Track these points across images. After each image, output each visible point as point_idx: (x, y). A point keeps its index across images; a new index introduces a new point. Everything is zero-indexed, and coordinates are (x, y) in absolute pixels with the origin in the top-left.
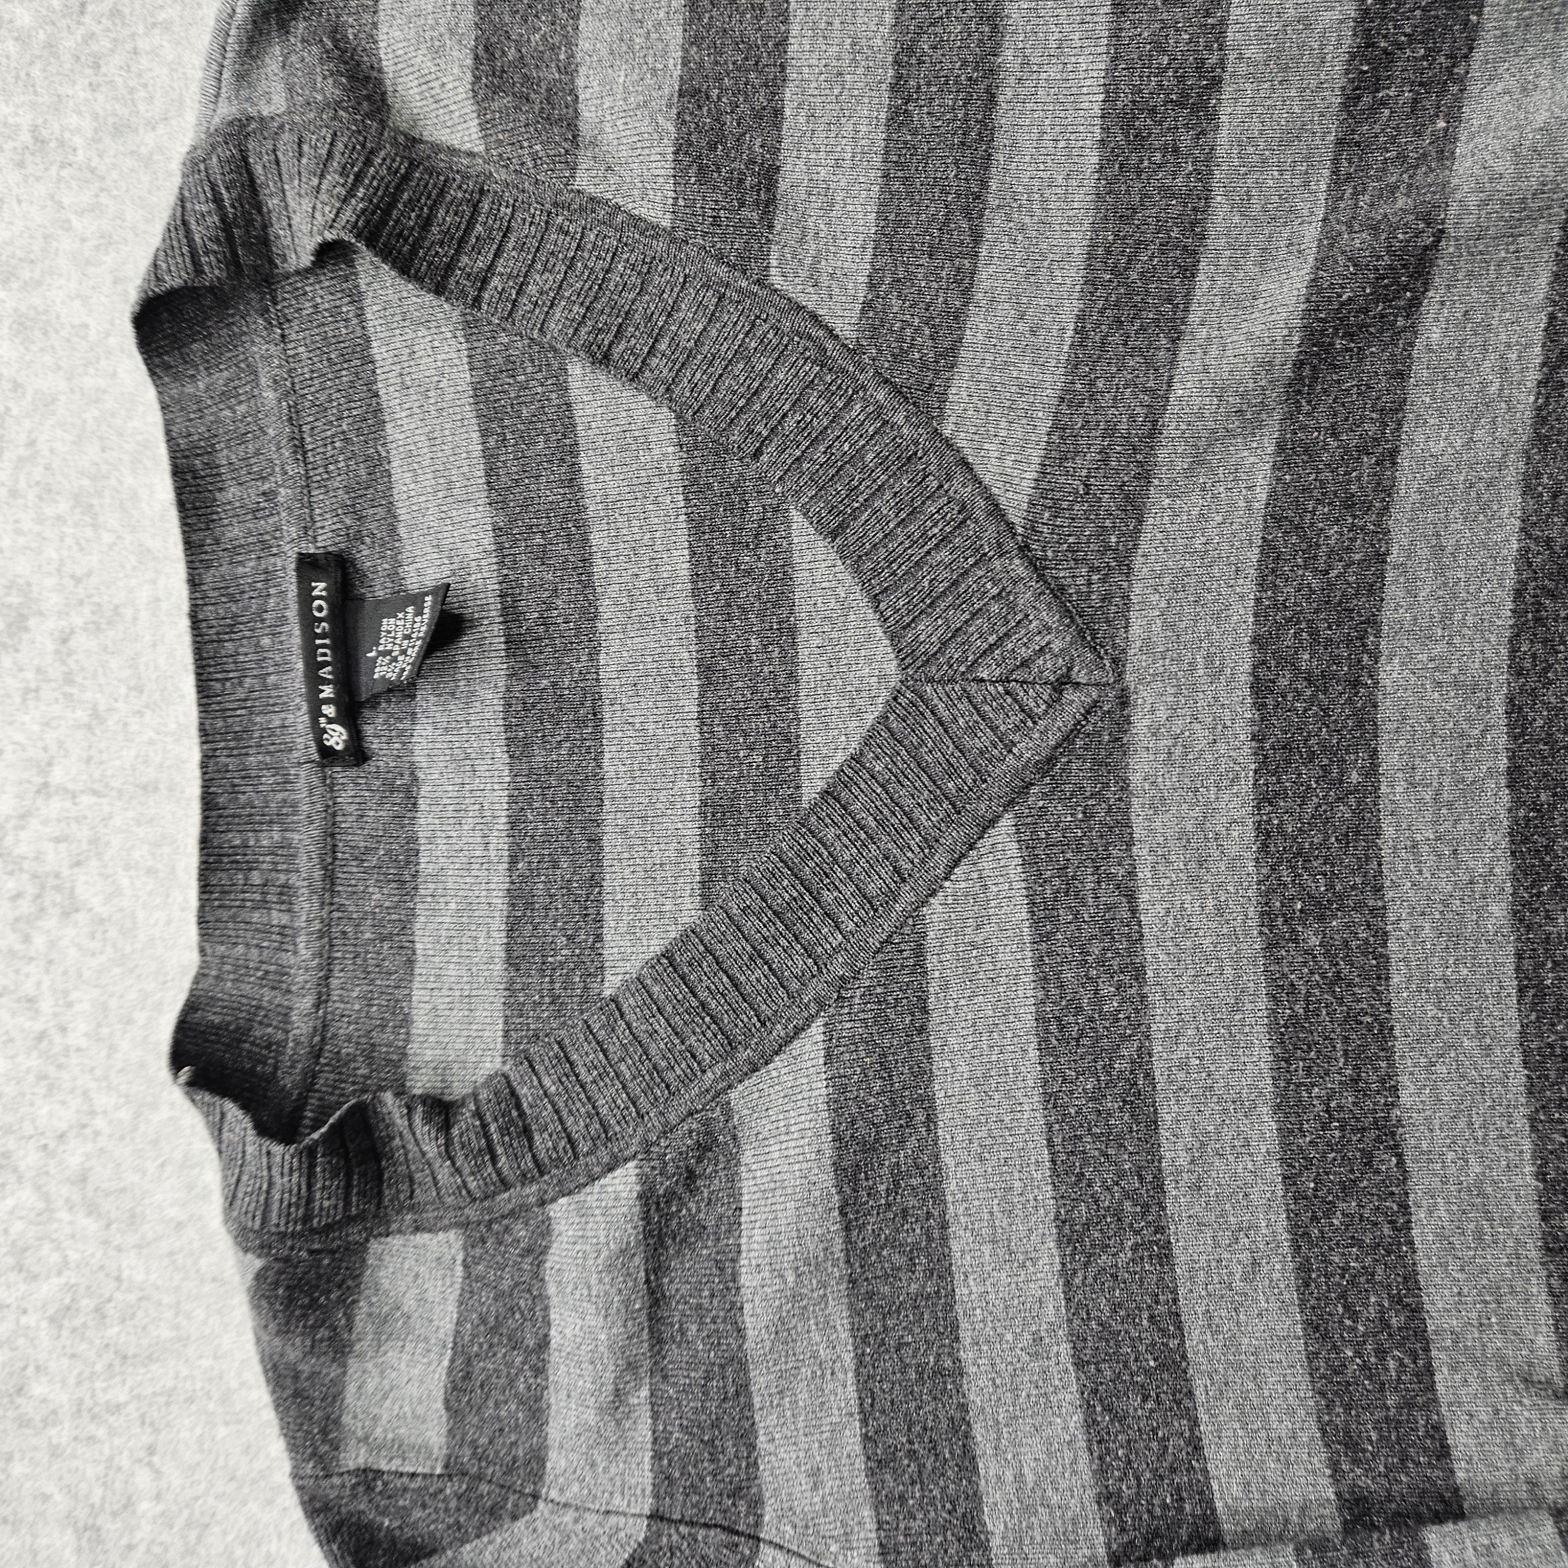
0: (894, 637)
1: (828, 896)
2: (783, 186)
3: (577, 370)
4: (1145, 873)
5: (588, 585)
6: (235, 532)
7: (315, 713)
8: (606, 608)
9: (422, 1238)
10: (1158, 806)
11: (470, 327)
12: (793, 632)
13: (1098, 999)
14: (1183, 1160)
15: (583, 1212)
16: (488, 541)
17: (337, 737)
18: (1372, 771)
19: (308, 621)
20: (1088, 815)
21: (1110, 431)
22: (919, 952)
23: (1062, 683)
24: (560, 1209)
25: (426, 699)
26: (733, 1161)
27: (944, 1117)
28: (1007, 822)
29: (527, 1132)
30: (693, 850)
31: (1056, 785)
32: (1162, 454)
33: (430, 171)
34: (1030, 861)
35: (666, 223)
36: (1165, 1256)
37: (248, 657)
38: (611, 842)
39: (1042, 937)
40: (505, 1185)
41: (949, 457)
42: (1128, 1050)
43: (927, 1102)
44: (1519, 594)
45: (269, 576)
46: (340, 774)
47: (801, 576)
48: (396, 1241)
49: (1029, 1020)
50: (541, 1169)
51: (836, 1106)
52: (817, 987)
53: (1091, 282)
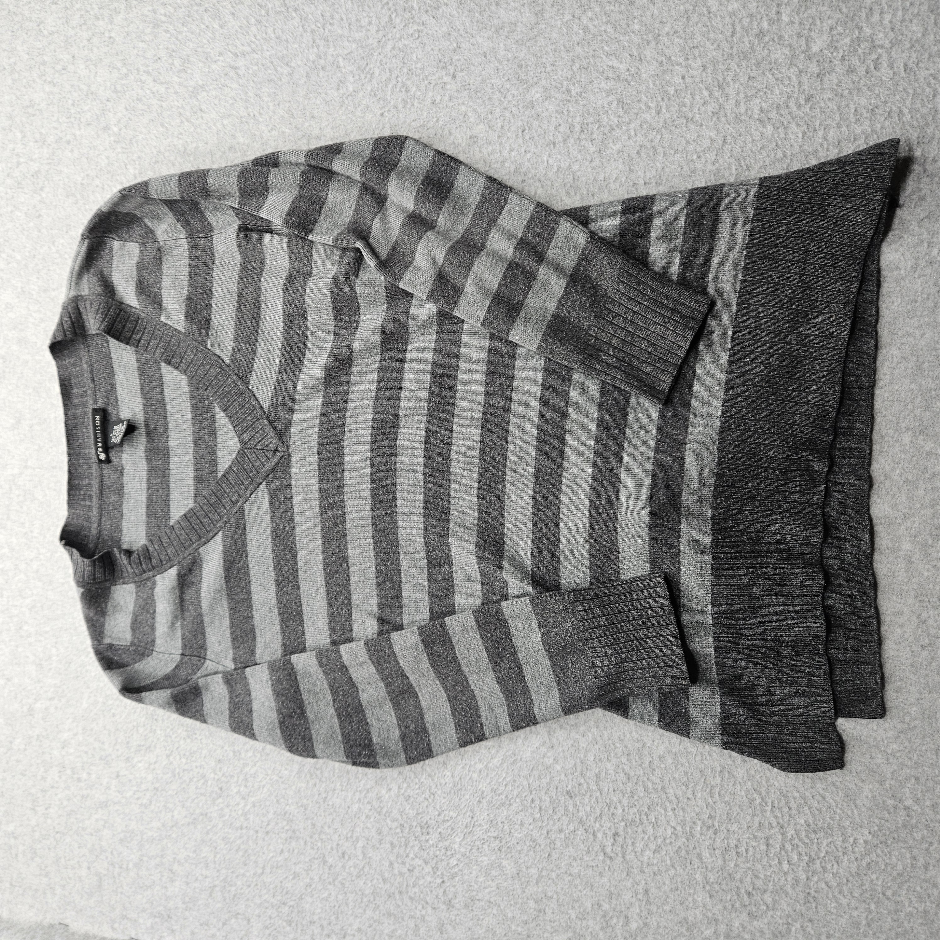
0: (239, 437)
1: (223, 501)
2: (212, 323)
3: (163, 365)
4: (294, 497)
5: (166, 420)
6: (76, 401)
8: (171, 426)
9: (125, 586)
10: (297, 481)
11: (137, 353)
12: (215, 434)
13: (285, 527)
14: (302, 565)
15: (164, 578)
16: (141, 407)
17: (103, 456)
18: (342, 474)
19: (95, 426)
20: (282, 482)
21: (285, 391)
22: (244, 515)
23: (276, 451)
24: (158, 578)
25: (126, 447)
26: (201, 566)
27: (250, 555)
28: (264, 484)
29: (150, 558)
30: (192, 488)
31: (275, 475)
32: (297, 397)
33: (126, 312)
34: (270, 493)
35: (183, 331)
36: (298, 588)
37: (80, 434)
38: (172, 486)
39: (272, 512)
40: (145, 572)
41: (251, 394)
42: (291, 539)
43: (246, 552)
44: (372, 434)
45: (85, 413)
46: (104, 466)
47: (217, 420)
48: (117, 587)
49: (269, 532)
50: (154, 568)
51: (224, 552)
52: (220, 524)
53: (283, 354)
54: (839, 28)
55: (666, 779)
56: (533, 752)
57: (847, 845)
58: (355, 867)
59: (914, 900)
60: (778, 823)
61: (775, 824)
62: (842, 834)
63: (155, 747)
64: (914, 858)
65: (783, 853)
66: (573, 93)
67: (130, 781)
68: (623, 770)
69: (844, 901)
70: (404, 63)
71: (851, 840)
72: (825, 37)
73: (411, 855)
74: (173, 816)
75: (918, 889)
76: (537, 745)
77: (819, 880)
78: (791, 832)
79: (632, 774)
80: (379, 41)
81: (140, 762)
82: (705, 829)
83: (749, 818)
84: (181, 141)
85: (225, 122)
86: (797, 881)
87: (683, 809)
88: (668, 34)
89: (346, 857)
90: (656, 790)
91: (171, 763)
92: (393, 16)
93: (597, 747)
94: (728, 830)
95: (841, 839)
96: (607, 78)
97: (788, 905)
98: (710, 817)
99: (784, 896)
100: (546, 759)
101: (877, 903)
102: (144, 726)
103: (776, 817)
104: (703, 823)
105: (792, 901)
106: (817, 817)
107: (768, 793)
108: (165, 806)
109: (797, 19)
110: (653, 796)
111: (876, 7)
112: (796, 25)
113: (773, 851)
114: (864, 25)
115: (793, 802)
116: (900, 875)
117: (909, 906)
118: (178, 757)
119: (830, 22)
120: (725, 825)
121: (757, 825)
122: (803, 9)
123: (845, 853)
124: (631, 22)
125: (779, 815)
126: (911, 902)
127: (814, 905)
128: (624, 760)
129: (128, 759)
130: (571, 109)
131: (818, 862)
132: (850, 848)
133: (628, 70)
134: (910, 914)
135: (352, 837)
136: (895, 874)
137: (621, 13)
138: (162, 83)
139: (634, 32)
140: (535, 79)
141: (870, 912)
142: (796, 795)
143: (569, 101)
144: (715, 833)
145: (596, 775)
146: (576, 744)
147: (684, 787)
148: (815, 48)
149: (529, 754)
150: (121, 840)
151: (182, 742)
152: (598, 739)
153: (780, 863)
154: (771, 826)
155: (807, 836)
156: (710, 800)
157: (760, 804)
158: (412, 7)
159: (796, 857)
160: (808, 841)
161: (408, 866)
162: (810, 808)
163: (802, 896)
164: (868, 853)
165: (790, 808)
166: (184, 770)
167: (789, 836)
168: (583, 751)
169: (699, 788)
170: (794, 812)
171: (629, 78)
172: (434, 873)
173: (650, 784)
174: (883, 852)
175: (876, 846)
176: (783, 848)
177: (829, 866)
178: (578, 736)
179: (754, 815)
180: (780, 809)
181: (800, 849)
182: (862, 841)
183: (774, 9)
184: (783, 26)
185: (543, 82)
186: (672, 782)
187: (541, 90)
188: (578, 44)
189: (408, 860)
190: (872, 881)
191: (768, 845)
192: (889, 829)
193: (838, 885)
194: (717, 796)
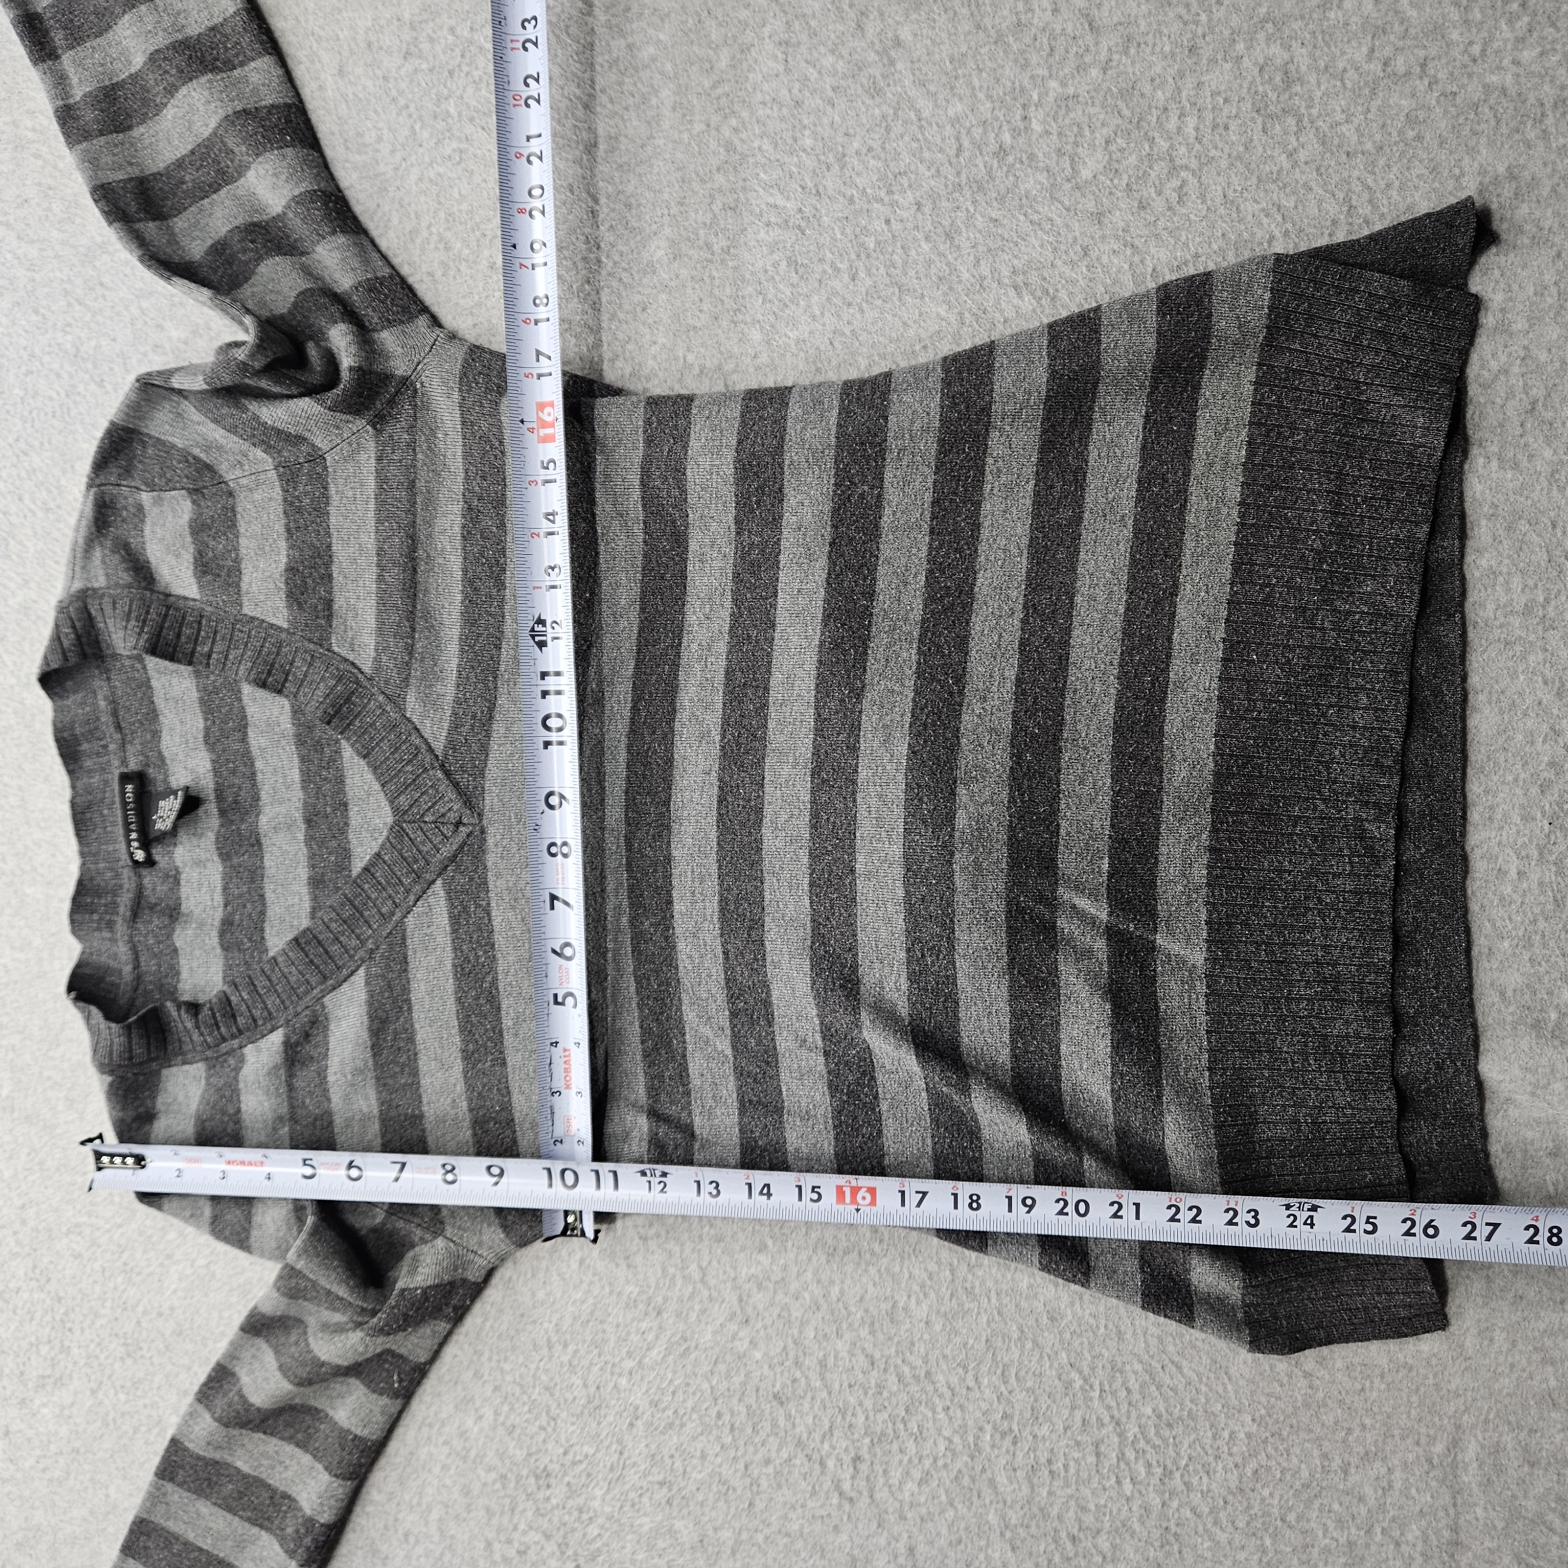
0: (392, 802)
1: (366, 913)
3: (248, 690)
4: (494, 904)
5: (254, 785)
6: (88, 763)
7: (129, 842)
8: (264, 795)
9: (187, 1067)
10: (498, 876)
11: (197, 674)
12: (345, 805)
13: (477, 957)
15: (259, 1051)
16: (209, 766)
17: (140, 855)
19: (124, 804)
20: (471, 879)
21: (474, 717)
22: (404, 938)
23: (459, 824)
24: (249, 1050)
25: (182, 836)
26: (326, 1028)
27: (415, 1008)
28: (439, 882)
29: (234, 1017)
30: (306, 898)
31: (458, 866)
32: (494, 727)
33: (177, 609)
34: (449, 899)
35: (285, 626)
37: (97, 819)
38: (270, 896)
39: (454, 931)
40: (224, 1040)
41: (410, 727)
42: (489, 978)
43: (408, 1001)
45: (106, 783)
46: (143, 871)
47: (348, 781)
48: (174, 1070)
49: (449, 967)
50: (240, 1032)
51: (370, 1003)
52: (361, 953)
54: (1119, 140)
55: (932, 1358)
56: (715, 1333)
57: (1219, 1443)
58: (427, 1556)
59: (1331, 1525)
60: (1112, 1417)
61: (1107, 1420)
62: (1212, 1426)
63: (71, 1377)
64: (1325, 1456)
65: (1122, 1465)
66: (716, 248)
67: (29, 1440)
68: (864, 1349)
69: (1222, 1537)
70: (440, 203)
71: (1226, 1434)
72: (1099, 154)
73: (522, 1527)
74: (107, 1496)
75: (1336, 1506)
76: (721, 1320)
77: (1181, 1505)
78: (1132, 1430)
79: (877, 1355)
80: (396, 169)
81: (44, 1405)
82: (998, 1436)
83: (1066, 1413)
84: (69, 338)
85: (145, 304)
86: (1147, 1509)
87: (961, 1407)
88: (858, 153)
89: (412, 1540)
90: (916, 1378)
91: (101, 1403)
92: (417, 127)
93: (819, 1315)
94: (1035, 1437)
95: (1209, 1434)
96: (768, 224)
97: (1136, 1551)
98: (1005, 1416)
99: (1127, 1536)
100: (737, 1343)
101: (1274, 1536)
102: (49, 1341)
103: (1109, 1408)
104: (995, 1428)
105: (1142, 1544)
106: (1172, 1401)
107: (1093, 1369)
108: (92, 1479)
109: (1054, 128)
110: (914, 1388)
111: (1172, 106)
112: (1054, 137)
113: (1107, 1465)
114: (1157, 135)
115: (1132, 1381)
116: (1306, 1486)
117: (1324, 1536)
118: (112, 1391)
119: (1105, 131)
120: (1028, 1429)
121: (1078, 1422)
122: (1063, 112)
123: (1217, 1457)
124: (798, 135)
125: (1113, 1404)
126: (1326, 1530)
127: (1176, 1548)
128: (864, 1332)
129: (23, 1402)
130: (715, 274)
131: (1177, 1475)
132: (1226, 1449)
133: (800, 210)
134: (1327, 1550)
135: (419, 1504)
136: (1298, 1485)
137: (782, 119)
138: (32, 242)
139: (804, 150)
140: (654, 227)
141: (1264, 1552)
142: (1138, 1367)
143: (711, 261)
144: (1015, 1443)
145: (820, 1362)
146: (785, 1314)
147: (960, 1370)
148: (1086, 174)
149: (709, 1337)
150: (19, 1545)
151: (117, 1365)
152: (821, 1301)
153: (1119, 1482)
154: (1101, 1424)
155: (1157, 1433)
156: (1003, 1388)
157: (1082, 1388)
158: (448, 112)
159: (1142, 1470)
160: (1158, 1442)
161: (516, 1545)
162: (1159, 1387)
163: (1156, 1534)
164: (1254, 1454)
165: (1129, 1391)
166: (123, 1414)
167: (1130, 1435)
168: (797, 1324)
169: (984, 1369)
170: (1136, 1396)
171: (803, 224)
172: (563, 1553)
173: (906, 1370)
174: (1276, 1449)
175: (1265, 1441)
176: (1121, 1457)
177: (1195, 1481)
178: (787, 1300)
179: (1073, 1408)
180: (1114, 1393)
181: (1148, 1456)
182: (1242, 1435)
183: (1019, 113)
184: (1034, 138)
185: (667, 231)
186: (941, 1362)
187: (664, 244)
188: (718, 169)
189: (516, 1536)
190: (1263, 1500)
191: (1098, 1455)
192: (1283, 1412)
193: (1211, 1512)
194: (1013, 1380)
